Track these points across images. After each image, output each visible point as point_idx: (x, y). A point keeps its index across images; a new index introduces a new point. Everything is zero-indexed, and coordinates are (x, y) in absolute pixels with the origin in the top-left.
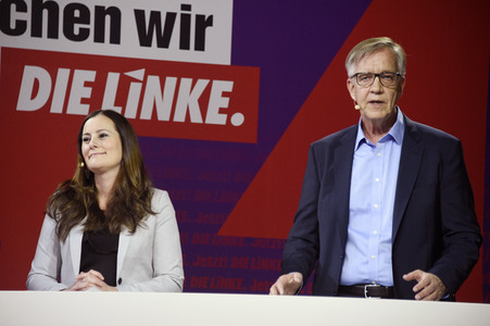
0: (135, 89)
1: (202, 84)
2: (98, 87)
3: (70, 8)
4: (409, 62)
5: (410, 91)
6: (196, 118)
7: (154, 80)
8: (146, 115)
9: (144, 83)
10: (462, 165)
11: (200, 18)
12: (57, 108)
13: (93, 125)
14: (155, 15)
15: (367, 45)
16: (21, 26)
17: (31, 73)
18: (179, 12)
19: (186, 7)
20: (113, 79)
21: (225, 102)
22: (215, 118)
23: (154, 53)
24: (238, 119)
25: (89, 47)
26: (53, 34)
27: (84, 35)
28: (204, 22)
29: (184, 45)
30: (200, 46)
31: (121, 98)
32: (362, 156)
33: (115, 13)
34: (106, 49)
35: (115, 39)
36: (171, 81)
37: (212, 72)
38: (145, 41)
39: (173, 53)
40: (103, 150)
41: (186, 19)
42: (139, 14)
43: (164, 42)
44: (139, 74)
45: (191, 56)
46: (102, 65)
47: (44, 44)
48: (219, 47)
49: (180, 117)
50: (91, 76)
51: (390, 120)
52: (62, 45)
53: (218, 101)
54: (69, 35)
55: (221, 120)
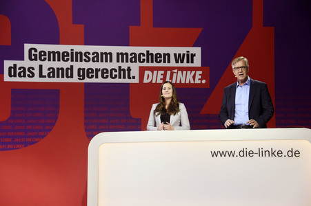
0: (175, 75)
1: (193, 72)
2: (165, 75)
3: (157, 54)
4: (249, 62)
5: (251, 71)
6: (192, 82)
7: (180, 72)
8: (178, 82)
9: (177, 73)
10: (267, 91)
11: (192, 54)
12: (154, 82)
13: (165, 86)
14: (180, 54)
15: (236, 59)
16: (144, 60)
17: (147, 73)
18: (186, 53)
19: (188, 52)
20: (169, 73)
21: (200, 77)
22: (197, 81)
23: (180, 65)
24: (204, 81)
25: (162, 64)
26: (152, 62)
27: (160, 61)
28: (193, 55)
29: (188, 62)
30: (192, 62)
31: (171, 78)
32: (238, 90)
33: (169, 55)
34: (167, 65)
35: (169, 62)
36: (185, 72)
37: (196, 69)
38: (177, 62)
39: (185, 64)
40: (167, 92)
41: (188, 55)
42: (175, 55)
43: (182, 62)
44: (176, 71)
45: (190, 65)
46: (165, 69)
47: (150, 64)
48: (197, 62)
49: (187, 82)
50: (163, 72)
51: (246, 79)
52: (155, 64)
53: (198, 77)
54: (157, 62)
55: (199, 82)
